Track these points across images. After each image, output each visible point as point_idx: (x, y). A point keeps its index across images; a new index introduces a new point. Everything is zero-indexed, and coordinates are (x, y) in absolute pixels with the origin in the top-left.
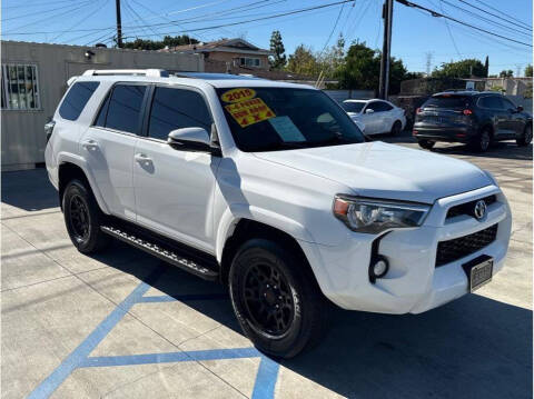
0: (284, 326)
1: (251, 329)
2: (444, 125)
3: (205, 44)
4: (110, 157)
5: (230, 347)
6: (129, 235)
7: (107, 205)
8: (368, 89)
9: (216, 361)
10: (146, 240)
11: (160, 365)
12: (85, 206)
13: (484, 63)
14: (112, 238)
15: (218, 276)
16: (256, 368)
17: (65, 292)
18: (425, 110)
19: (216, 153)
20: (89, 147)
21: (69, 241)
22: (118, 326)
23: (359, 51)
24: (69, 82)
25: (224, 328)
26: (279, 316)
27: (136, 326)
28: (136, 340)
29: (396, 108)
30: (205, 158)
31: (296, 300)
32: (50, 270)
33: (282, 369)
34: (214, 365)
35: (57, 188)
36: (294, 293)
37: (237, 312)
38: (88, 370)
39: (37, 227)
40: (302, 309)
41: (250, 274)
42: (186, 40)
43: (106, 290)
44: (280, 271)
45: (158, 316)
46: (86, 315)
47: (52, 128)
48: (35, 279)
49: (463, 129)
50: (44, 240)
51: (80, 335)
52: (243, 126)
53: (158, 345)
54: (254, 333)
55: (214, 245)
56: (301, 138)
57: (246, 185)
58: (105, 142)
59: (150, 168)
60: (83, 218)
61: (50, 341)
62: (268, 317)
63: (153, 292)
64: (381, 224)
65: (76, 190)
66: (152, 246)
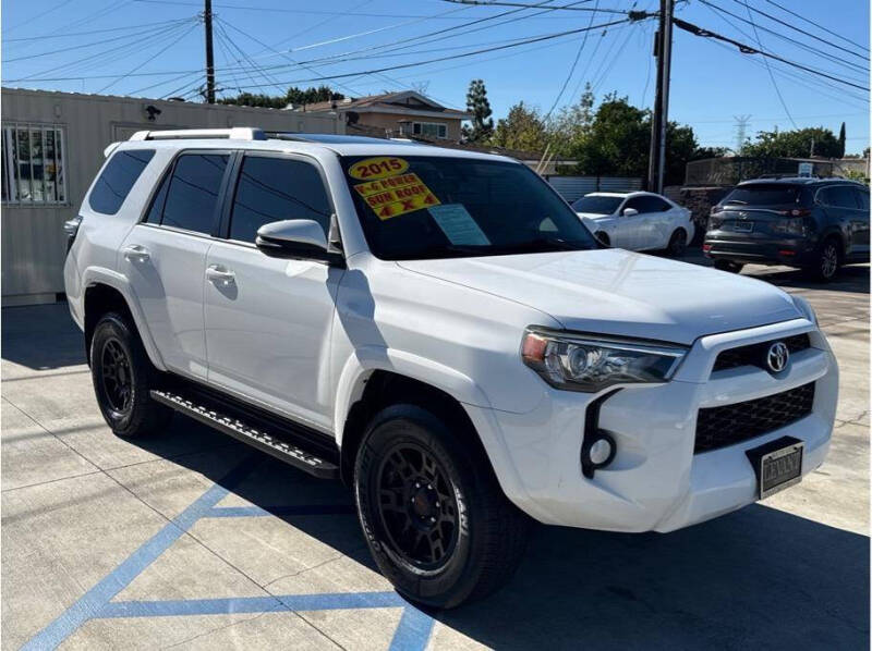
0: (443, 554)
1: (389, 559)
2: (756, 235)
3: (354, 100)
4: (167, 273)
5: (354, 590)
6: (196, 405)
7: (162, 356)
8: (629, 174)
9: (328, 612)
10: (222, 413)
11: (233, 617)
12: (125, 357)
13: (837, 134)
14: (168, 410)
15: (336, 471)
16: (394, 626)
17: (85, 499)
18: (725, 210)
19: (337, 263)
20: (133, 258)
21: (100, 418)
22: (168, 553)
23: (616, 112)
24: (107, 152)
25: (346, 559)
26: (435, 536)
27: (198, 555)
28: (195, 577)
29: (676, 207)
30: (318, 270)
31: (461, 508)
32: (62, 463)
33: (439, 627)
34: (323, 618)
35: (82, 328)
36: (458, 496)
37: (366, 531)
38: (108, 623)
39: (49, 396)
40: (470, 522)
41: (388, 466)
42: (325, 94)
43: (153, 497)
44: (437, 460)
45: (236, 539)
46: (115, 536)
47: (77, 229)
48: (36, 477)
49: (791, 242)
50: (59, 416)
51: (103, 567)
52: (383, 218)
53: (231, 585)
54: (392, 564)
55: (332, 417)
56: (484, 241)
57: (382, 314)
58: (160, 248)
59: (230, 290)
60: (123, 378)
61: (52, 576)
62: (418, 539)
63: (232, 500)
64: (602, 377)
65: (111, 330)
66: (233, 423)
